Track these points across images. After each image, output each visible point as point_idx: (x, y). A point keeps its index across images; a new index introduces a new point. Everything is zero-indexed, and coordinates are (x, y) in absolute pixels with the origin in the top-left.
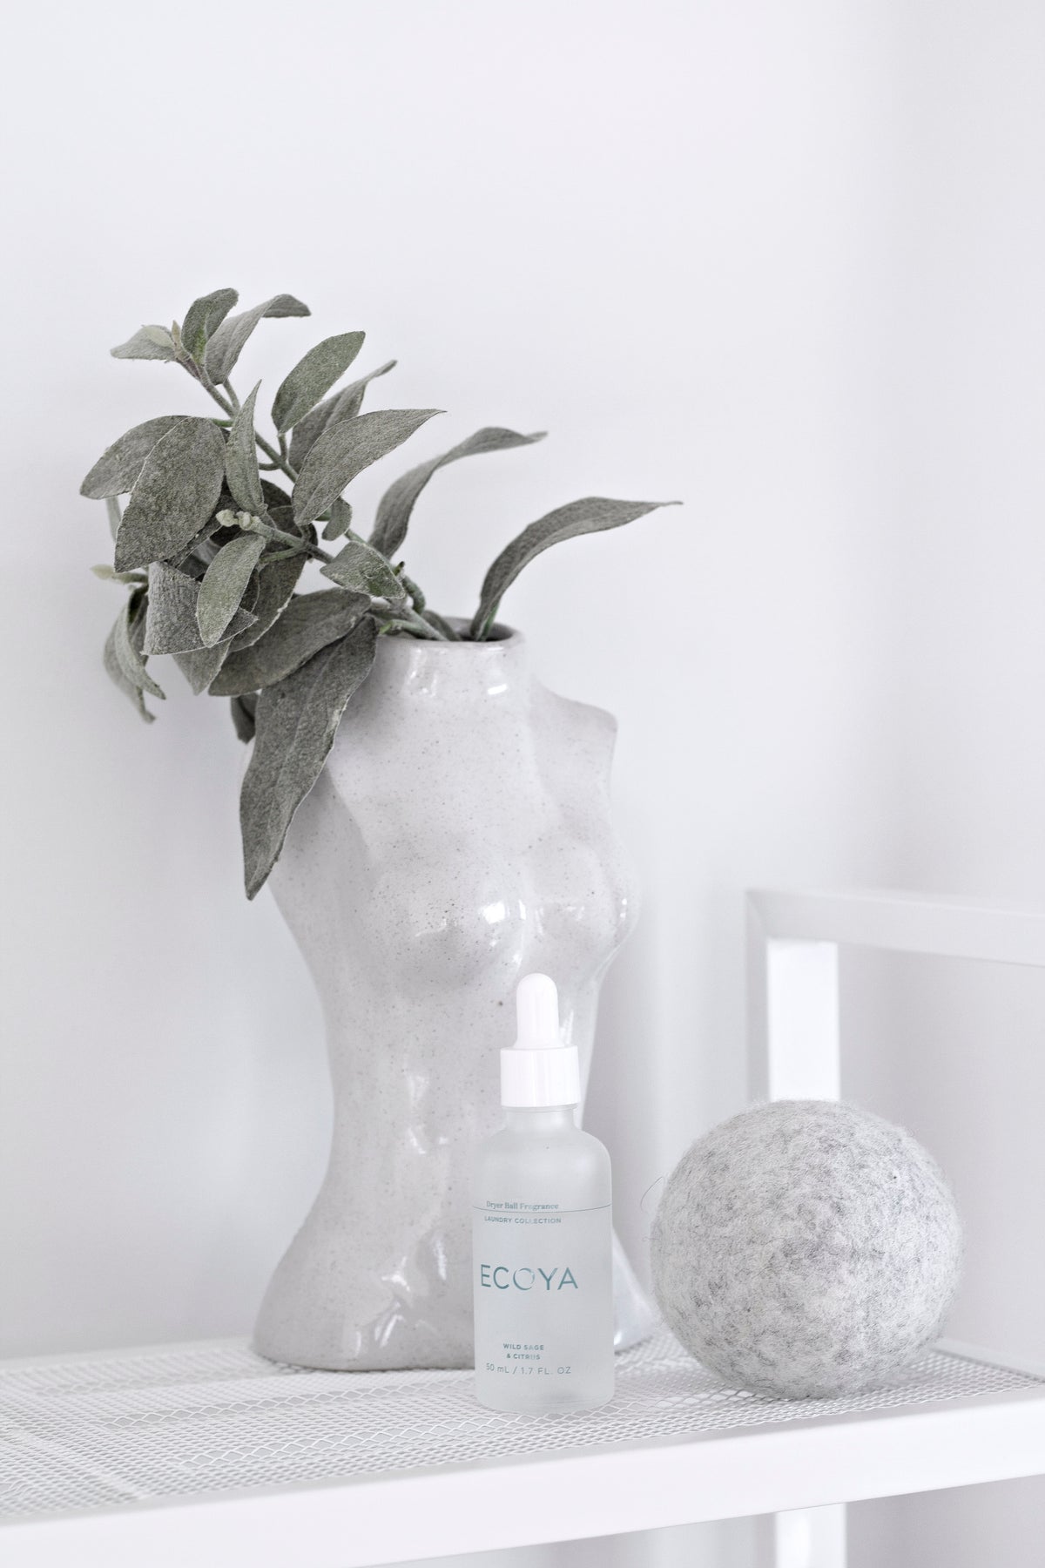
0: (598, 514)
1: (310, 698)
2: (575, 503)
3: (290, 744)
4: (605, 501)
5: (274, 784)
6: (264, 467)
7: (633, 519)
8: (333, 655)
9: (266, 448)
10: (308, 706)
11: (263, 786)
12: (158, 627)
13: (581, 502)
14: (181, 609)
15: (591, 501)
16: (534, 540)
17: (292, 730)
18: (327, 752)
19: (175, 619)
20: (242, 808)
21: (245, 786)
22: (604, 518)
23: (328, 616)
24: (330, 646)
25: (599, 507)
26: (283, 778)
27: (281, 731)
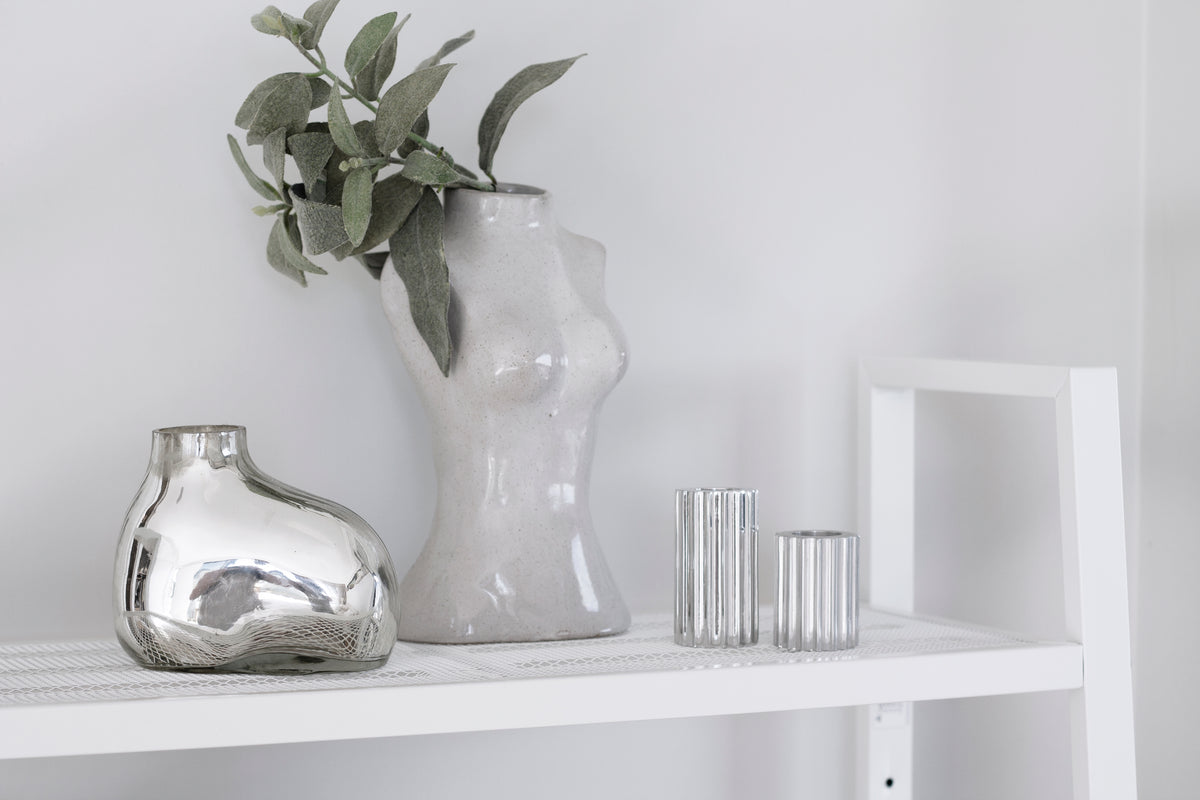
0: (539, 76)
1: (420, 249)
2: (522, 72)
3: (425, 280)
4: (539, 66)
5: (428, 306)
6: (344, 97)
7: (563, 73)
8: (418, 218)
9: (344, 86)
10: (422, 254)
11: (423, 310)
12: (313, 238)
13: (525, 71)
14: (324, 224)
15: (531, 68)
16: (505, 102)
17: (421, 271)
18: (447, 275)
19: (322, 231)
20: (418, 327)
21: (413, 314)
22: (545, 77)
23: (404, 190)
24: (413, 211)
25: (538, 71)
26: (432, 301)
27: (416, 275)
